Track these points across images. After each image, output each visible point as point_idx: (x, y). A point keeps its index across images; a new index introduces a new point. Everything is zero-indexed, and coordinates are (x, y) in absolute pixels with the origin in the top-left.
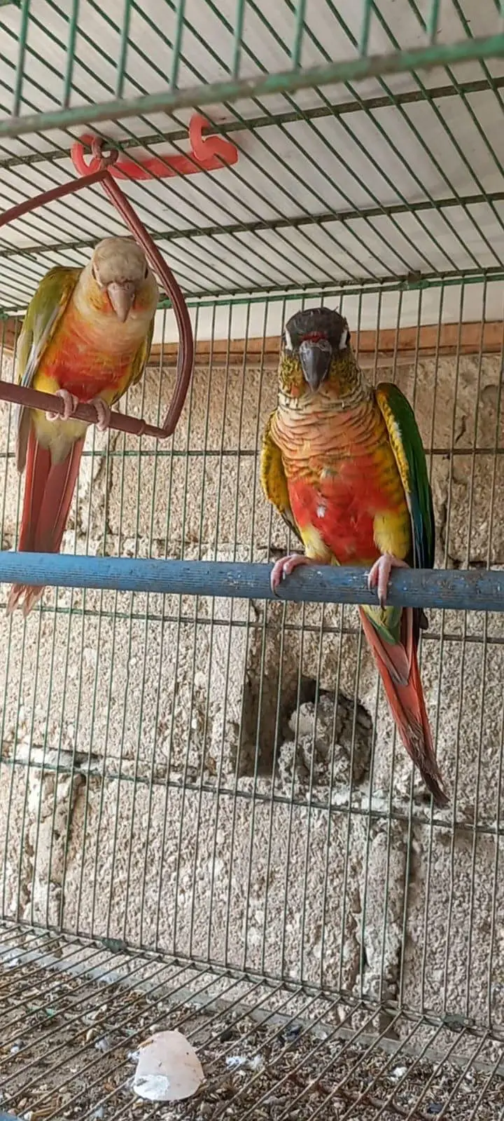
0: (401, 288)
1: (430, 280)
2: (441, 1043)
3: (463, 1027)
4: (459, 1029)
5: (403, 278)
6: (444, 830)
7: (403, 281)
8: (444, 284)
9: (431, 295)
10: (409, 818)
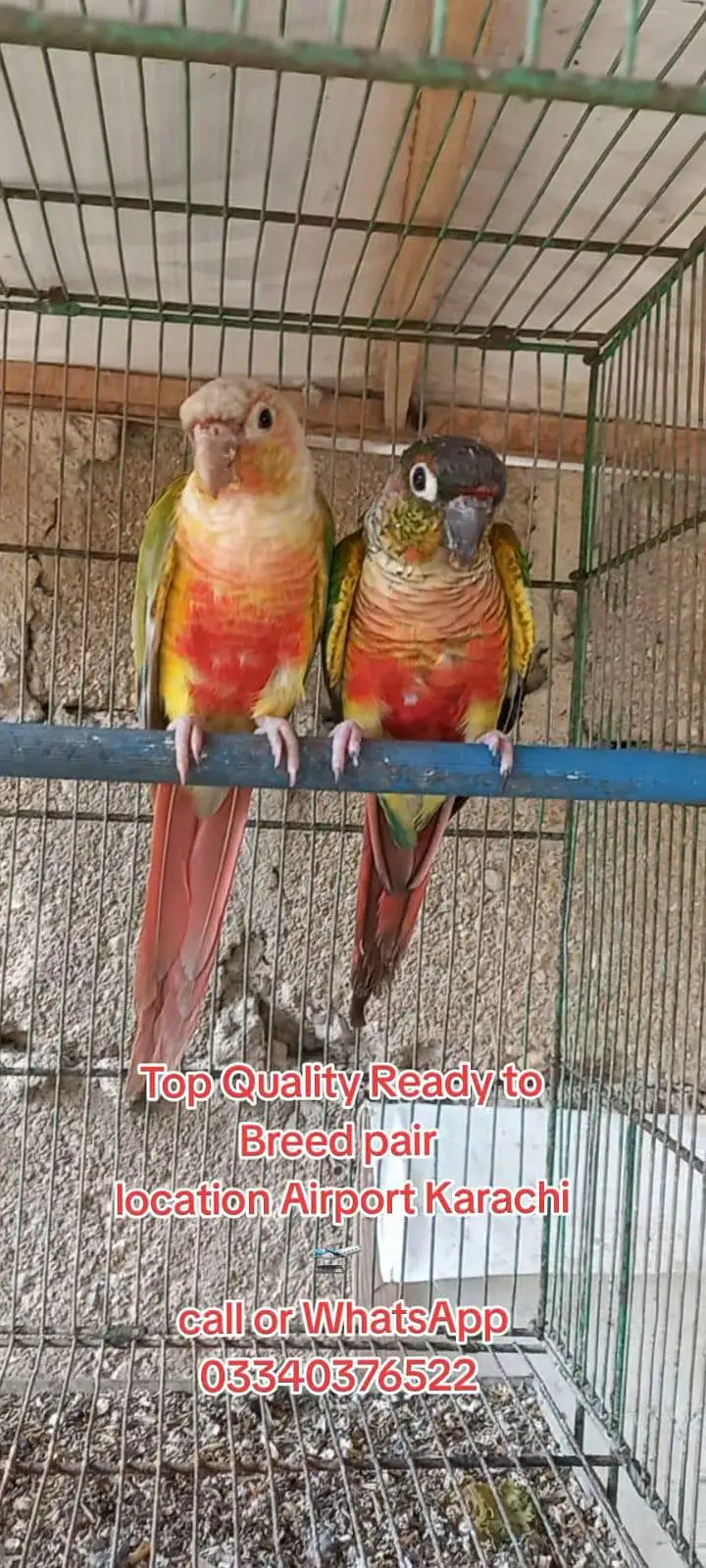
0: (39, 309)
1: (83, 305)
2: (24, 1371)
3: (131, 1340)
4: (126, 1344)
5: (42, 295)
6: (34, 1081)
7: (42, 298)
8: (105, 314)
9: (84, 326)
10: (57, 1071)
